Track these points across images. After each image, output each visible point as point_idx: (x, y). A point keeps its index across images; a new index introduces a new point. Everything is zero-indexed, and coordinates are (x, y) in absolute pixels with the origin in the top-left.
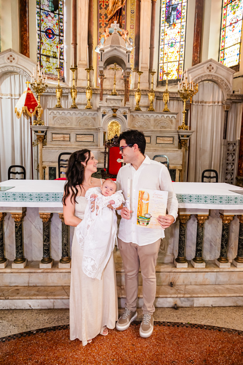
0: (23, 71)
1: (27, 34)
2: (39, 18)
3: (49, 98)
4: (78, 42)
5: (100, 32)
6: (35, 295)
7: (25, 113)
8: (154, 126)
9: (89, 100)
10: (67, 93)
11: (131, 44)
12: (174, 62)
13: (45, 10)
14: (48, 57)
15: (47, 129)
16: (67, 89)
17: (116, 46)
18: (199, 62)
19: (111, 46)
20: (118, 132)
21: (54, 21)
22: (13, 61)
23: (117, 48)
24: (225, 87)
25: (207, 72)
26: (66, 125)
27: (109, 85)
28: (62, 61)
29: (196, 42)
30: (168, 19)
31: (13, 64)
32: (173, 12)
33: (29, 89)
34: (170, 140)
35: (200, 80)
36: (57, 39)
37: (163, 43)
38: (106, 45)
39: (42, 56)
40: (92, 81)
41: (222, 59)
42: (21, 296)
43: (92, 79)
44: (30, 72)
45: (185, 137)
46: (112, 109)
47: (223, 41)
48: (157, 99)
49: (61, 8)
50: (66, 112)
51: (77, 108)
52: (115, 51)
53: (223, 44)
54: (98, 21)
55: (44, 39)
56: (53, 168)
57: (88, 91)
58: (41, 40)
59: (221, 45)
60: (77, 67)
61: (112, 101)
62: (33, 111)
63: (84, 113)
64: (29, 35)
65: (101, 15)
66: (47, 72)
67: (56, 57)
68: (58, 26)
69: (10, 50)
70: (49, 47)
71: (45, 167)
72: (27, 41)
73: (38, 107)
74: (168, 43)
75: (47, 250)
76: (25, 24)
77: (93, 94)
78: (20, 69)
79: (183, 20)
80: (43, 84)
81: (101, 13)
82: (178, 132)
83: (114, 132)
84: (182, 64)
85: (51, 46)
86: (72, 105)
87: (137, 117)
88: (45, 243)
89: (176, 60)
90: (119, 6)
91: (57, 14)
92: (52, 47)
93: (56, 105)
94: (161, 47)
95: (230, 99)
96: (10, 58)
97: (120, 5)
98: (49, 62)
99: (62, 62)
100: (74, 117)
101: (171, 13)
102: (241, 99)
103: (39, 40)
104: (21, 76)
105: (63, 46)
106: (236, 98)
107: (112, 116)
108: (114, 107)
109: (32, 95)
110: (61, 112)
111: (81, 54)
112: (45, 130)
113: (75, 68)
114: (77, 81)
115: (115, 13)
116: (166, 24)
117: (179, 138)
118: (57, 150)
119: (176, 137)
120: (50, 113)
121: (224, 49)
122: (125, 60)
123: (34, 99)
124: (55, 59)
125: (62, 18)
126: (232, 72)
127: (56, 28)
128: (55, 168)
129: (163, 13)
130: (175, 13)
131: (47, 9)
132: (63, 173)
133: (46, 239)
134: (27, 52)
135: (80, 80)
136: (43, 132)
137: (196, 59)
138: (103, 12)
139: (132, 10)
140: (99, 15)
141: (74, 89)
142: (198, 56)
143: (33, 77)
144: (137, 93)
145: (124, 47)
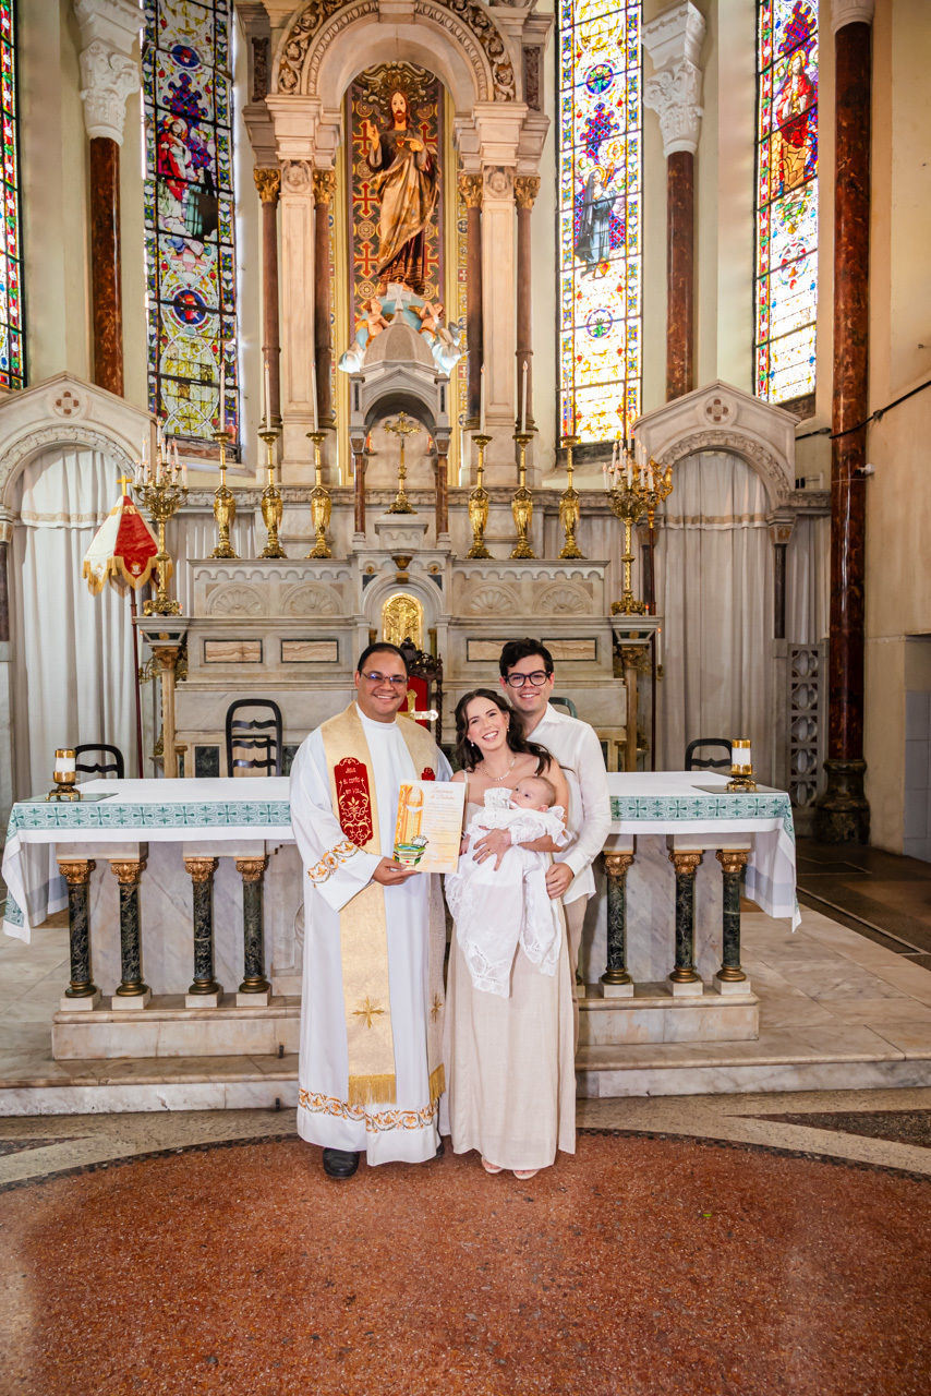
0: (106, 440)
1: (114, 316)
2: (153, 261)
3: (191, 522)
4: (283, 344)
5: (358, 295)
6: (174, 1073)
7: (115, 578)
8: (535, 605)
9: (323, 529)
10: (252, 506)
11: (456, 343)
12: (608, 383)
13: (172, 234)
14: (184, 382)
15: (189, 625)
16: (249, 491)
17: (403, 364)
18: (691, 388)
19: (385, 364)
20: (415, 630)
21: (202, 267)
22: (74, 411)
23: (403, 369)
24: (770, 469)
25: (709, 425)
26: (248, 613)
27: (386, 477)
28: (232, 394)
29: (676, 321)
30: (582, 245)
31: (75, 419)
32: (598, 223)
33: (127, 501)
34: (585, 650)
35: (686, 451)
36: (214, 323)
37: (568, 325)
38: (371, 361)
39: (163, 381)
40: (330, 464)
41: (765, 373)
42: (139, 1075)
43: (330, 458)
44: (130, 443)
45: (633, 638)
46: (394, 558)
47: (763, 316)
48: (545, 515)
49: (226, 225)
50: (249, 570)
51: (284, 556)
52: (398, 378)
53: (764, 326)
54: (351, 260)
55: (171, 327)
56: (208, 752)
57: (316, 502)
58: (160, 329)
59: (757, 328)
60: (281, 420)
61: (395, 533)
62: (142, 570)
63: (307, 571)
64: (121, 319)
65: (358, 240)
66: (182, 432)
67: (210, 380)
68: (217, 280)
69: (65, 377)
70: (189, 350)
71: (185, 748)
72: (114, 337)
73: (160, 559)
74: (585, 324)
75: (205, 959)
76: (108, 284)
77: (335, 505)
78: (97, 435)
79: (632, 251)
80: (174, 487)
81: (360, 235)
82: (610, 623)
83: (403, 627)
84: (634, 389)
85: (194, 345)
86: (267, 549)
87: (479, 580)
88: (198, 940)
89: (615, 379)
90: (413, 228)
91: (211, 242)
92: (196, 351)
93: (218, 549)
94: (563, 336)
95: (789, 507)
96: (64, 400)
97: (416, 226)
98: (189, 400)
99: (232, 397)
100: (274, 584)
101: (592, 228)
102: (824, 504)
103: (154, 331)
104: (98, 456)
105: (236, 346)
106: (809, 502)
107: (394, 579)
108: (398, 550)
109: (137, 520)
110: (231, 570)
111: (295, 381)
112: (181, 629)
113: (274, 432)
114: (283, 466)
115: (402, 250)
116: (578, 262)
117: (615, 640)
118: (220, 693)
119: (606, 639)
120: (195, 576)
121: (768, 342)
122: (432, 402)
123: (145, 534)
124: (207, 389)
125: (229, 256)
126: (788, 421)
127: (210, 288)
128: (215, 751)
129: (565, 228)
130: (606, 226)
131: (181, 230)
132: (240, 763)
133: (201, 929)
134: (114, 373)
135: (291, 462)
136: (174, 636)
137: (677, 375)
138: (366, 230)
139: (461, 223)
140: (352, 242)
141: (272, 497)
142: (684, 365)
143: (143, 467)
144: (475, 502)
145: (428, 363)
